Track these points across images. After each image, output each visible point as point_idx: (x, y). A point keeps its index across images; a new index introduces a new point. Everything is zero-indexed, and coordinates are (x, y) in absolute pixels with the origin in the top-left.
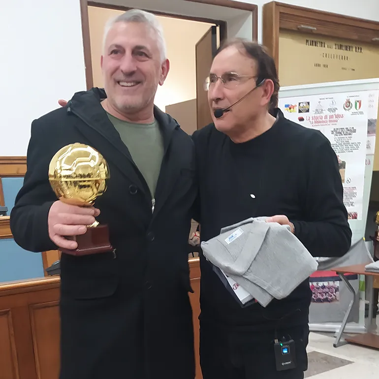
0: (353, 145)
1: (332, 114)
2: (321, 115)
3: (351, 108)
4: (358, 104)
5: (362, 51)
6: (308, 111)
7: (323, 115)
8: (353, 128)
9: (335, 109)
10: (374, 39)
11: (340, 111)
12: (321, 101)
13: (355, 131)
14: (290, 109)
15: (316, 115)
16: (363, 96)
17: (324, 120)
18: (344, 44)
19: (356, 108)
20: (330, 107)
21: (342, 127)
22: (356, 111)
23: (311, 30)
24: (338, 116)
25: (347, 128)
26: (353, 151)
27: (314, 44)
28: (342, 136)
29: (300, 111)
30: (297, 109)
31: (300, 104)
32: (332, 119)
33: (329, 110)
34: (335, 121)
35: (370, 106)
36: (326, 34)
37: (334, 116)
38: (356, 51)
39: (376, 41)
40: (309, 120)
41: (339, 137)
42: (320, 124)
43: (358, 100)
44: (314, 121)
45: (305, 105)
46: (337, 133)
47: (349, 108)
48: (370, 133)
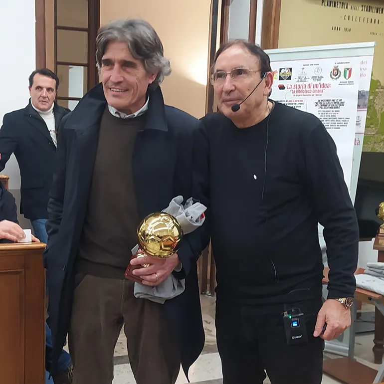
0: (341, 120)
1: (317, 82)
2: (305, 83)
3: (339, 76)
4: (348, 72)
6: (289, 78)
7: (307, 83)
8: (341, 100)
9: (320, 78)
11: (327, 80)
12: (304, 67)
13: (343, 104)
15: (298, 84)
16: (355, 64)
17: (307, 89)
19: (345, 76)
20: (315, 75)
21: (329, 99)
22: (345, 80)
24: (323, 86)
25: (333, 100)
26: (341, 127)
28: (327, 110)
29: (281, 78)
30: (277, 75)
31: (281, 70)
32: (317, 89)
33: (313, 77)
34: (319, 91)
35: (361, 75)
37: (319, 86)
40: (291, 88)
41: (324, 110)
42: (302, 94)
43: (348, 67)
44: (295, 90)
45: (287, 72)
46: (322, 106)
47: (337, 76)
48: (361, 107)
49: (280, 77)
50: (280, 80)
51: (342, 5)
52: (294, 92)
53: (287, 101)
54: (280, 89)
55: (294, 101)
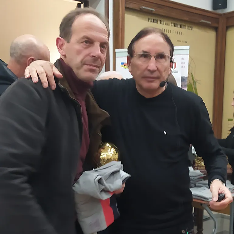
5: (193, 29)
10: (201, 21)
16: (178, 59)
18: (179, 23)
23: (151, 11)
27: (155, 21)
35: (182, 67)
36: (164, 14)
38: (188, 29)
39: (202, 22)
48: (183, 86)
51: (160, 22)
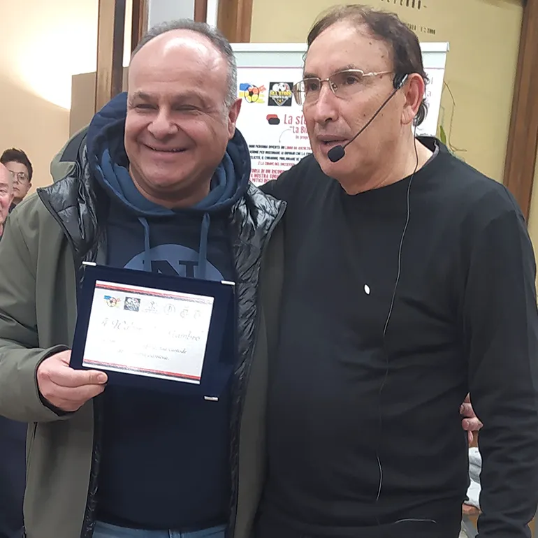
6: (288, 103)
14: (251, 94)
29: (272, 102)
30: (265, 96)
31: (272, 84)
40: (290, 122)
44: (300, 126)
45: (283, 89)
49: (270, 99)
50: (269, 104)
52: (297, 132)
53: (283, 147)
54: (270, 123)
55: (295, 148)
